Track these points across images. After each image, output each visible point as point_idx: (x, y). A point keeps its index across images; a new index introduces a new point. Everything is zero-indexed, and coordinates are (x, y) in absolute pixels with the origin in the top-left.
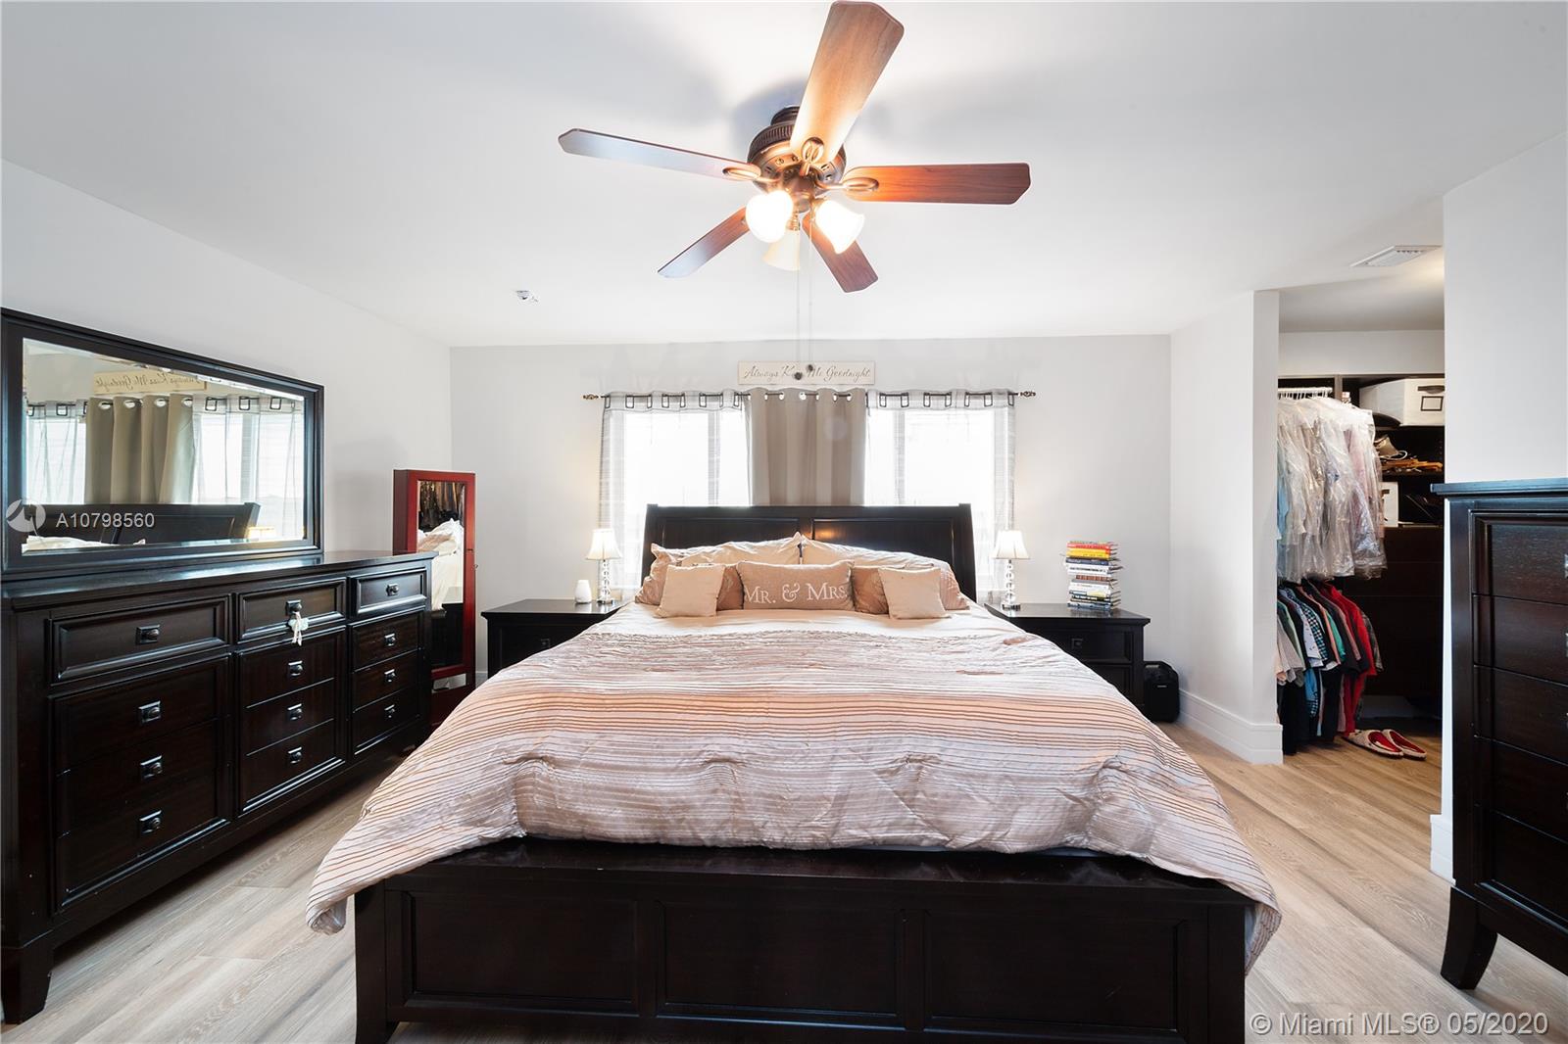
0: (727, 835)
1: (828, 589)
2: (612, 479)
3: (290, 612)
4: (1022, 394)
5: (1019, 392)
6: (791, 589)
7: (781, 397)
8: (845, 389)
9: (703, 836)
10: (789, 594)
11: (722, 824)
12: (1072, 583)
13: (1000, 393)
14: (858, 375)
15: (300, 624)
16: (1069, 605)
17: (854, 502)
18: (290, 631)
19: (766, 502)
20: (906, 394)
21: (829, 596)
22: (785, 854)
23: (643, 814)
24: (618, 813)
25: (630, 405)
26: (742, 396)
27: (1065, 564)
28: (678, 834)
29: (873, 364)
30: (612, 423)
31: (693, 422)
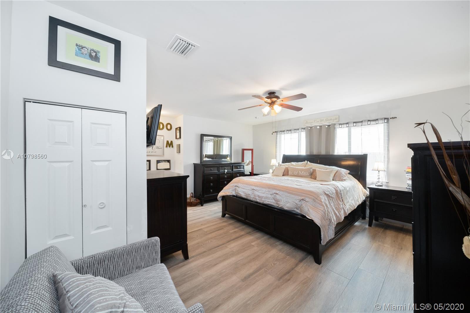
0: (254, 200)
1: (304, 173)
2: (278, 149)
3: (225, 169)
4: (390, 118)
5: (389, 118)
6: (296, 172)
7: (313, 128)
8: (330, 124)
9: (251, 199)
10: (296, 173)
11: (253, 198)
12: (408, 181)
13: (382, 119)
14: (334, 120)
15: (226, 171)
16: (407, 188)
17: (331, 153)
18: (225, 171)
19: (309, 154)
20: (348, 123)
21: (304, 174)
22: (260, 203)
23: (245, 194)
24: (243, 194)
25: (288, 132)
26: (304, 128)
27: (406, 174)
28: (249, 198)
29: (338, 116)
30: (278, 138)
31: (295, 135)
